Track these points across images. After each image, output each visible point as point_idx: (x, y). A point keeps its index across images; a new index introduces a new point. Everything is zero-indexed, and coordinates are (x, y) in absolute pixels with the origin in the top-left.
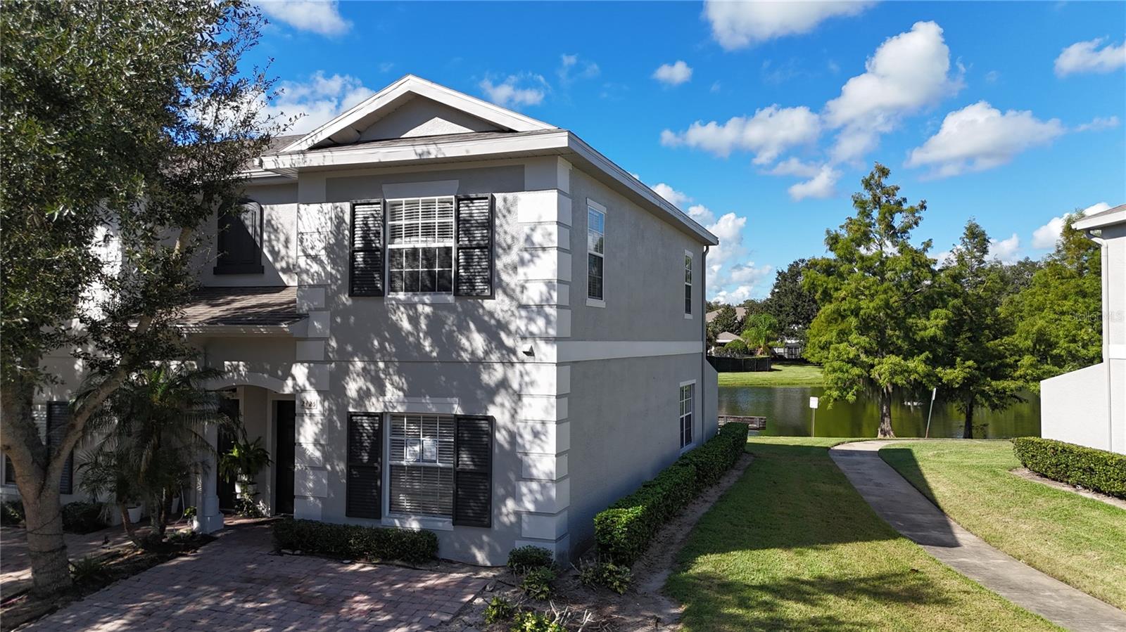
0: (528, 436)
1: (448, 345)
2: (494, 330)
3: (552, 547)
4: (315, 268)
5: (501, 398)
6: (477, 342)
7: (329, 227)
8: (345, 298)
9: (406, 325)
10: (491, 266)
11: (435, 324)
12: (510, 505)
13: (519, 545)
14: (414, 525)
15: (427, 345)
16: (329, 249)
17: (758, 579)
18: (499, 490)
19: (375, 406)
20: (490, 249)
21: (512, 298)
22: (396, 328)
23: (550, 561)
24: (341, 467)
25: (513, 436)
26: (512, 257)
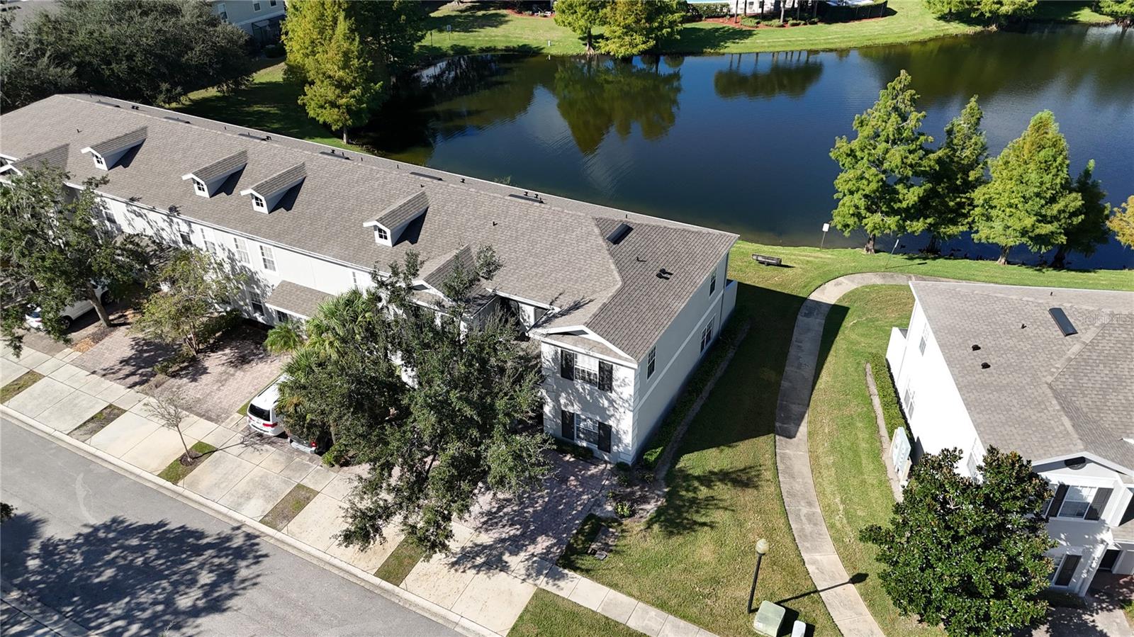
0: (622, 432)
1: (596, 401)
2: (611, 402)
3: (630, 464)
4: (547, 363)
5: (613, 419)
6: (606, 404)
7: (553, 353)
8: (559, 375)
9: (581, 390)
10: (611, 384)
11: (591, 393)
12: (615, 447)
13: (619, 460)
14: (584, 444)
15: (588, 398)
16: (553, 359)
17: (697, 472)
18: (612, 443)
19: (570, 409)
20: (610, 379)
21: (618, 394)
22: (577, 390)
23: (629, 467)
24: (559, 421)
25: (617, 432)
26: (618, 383)
